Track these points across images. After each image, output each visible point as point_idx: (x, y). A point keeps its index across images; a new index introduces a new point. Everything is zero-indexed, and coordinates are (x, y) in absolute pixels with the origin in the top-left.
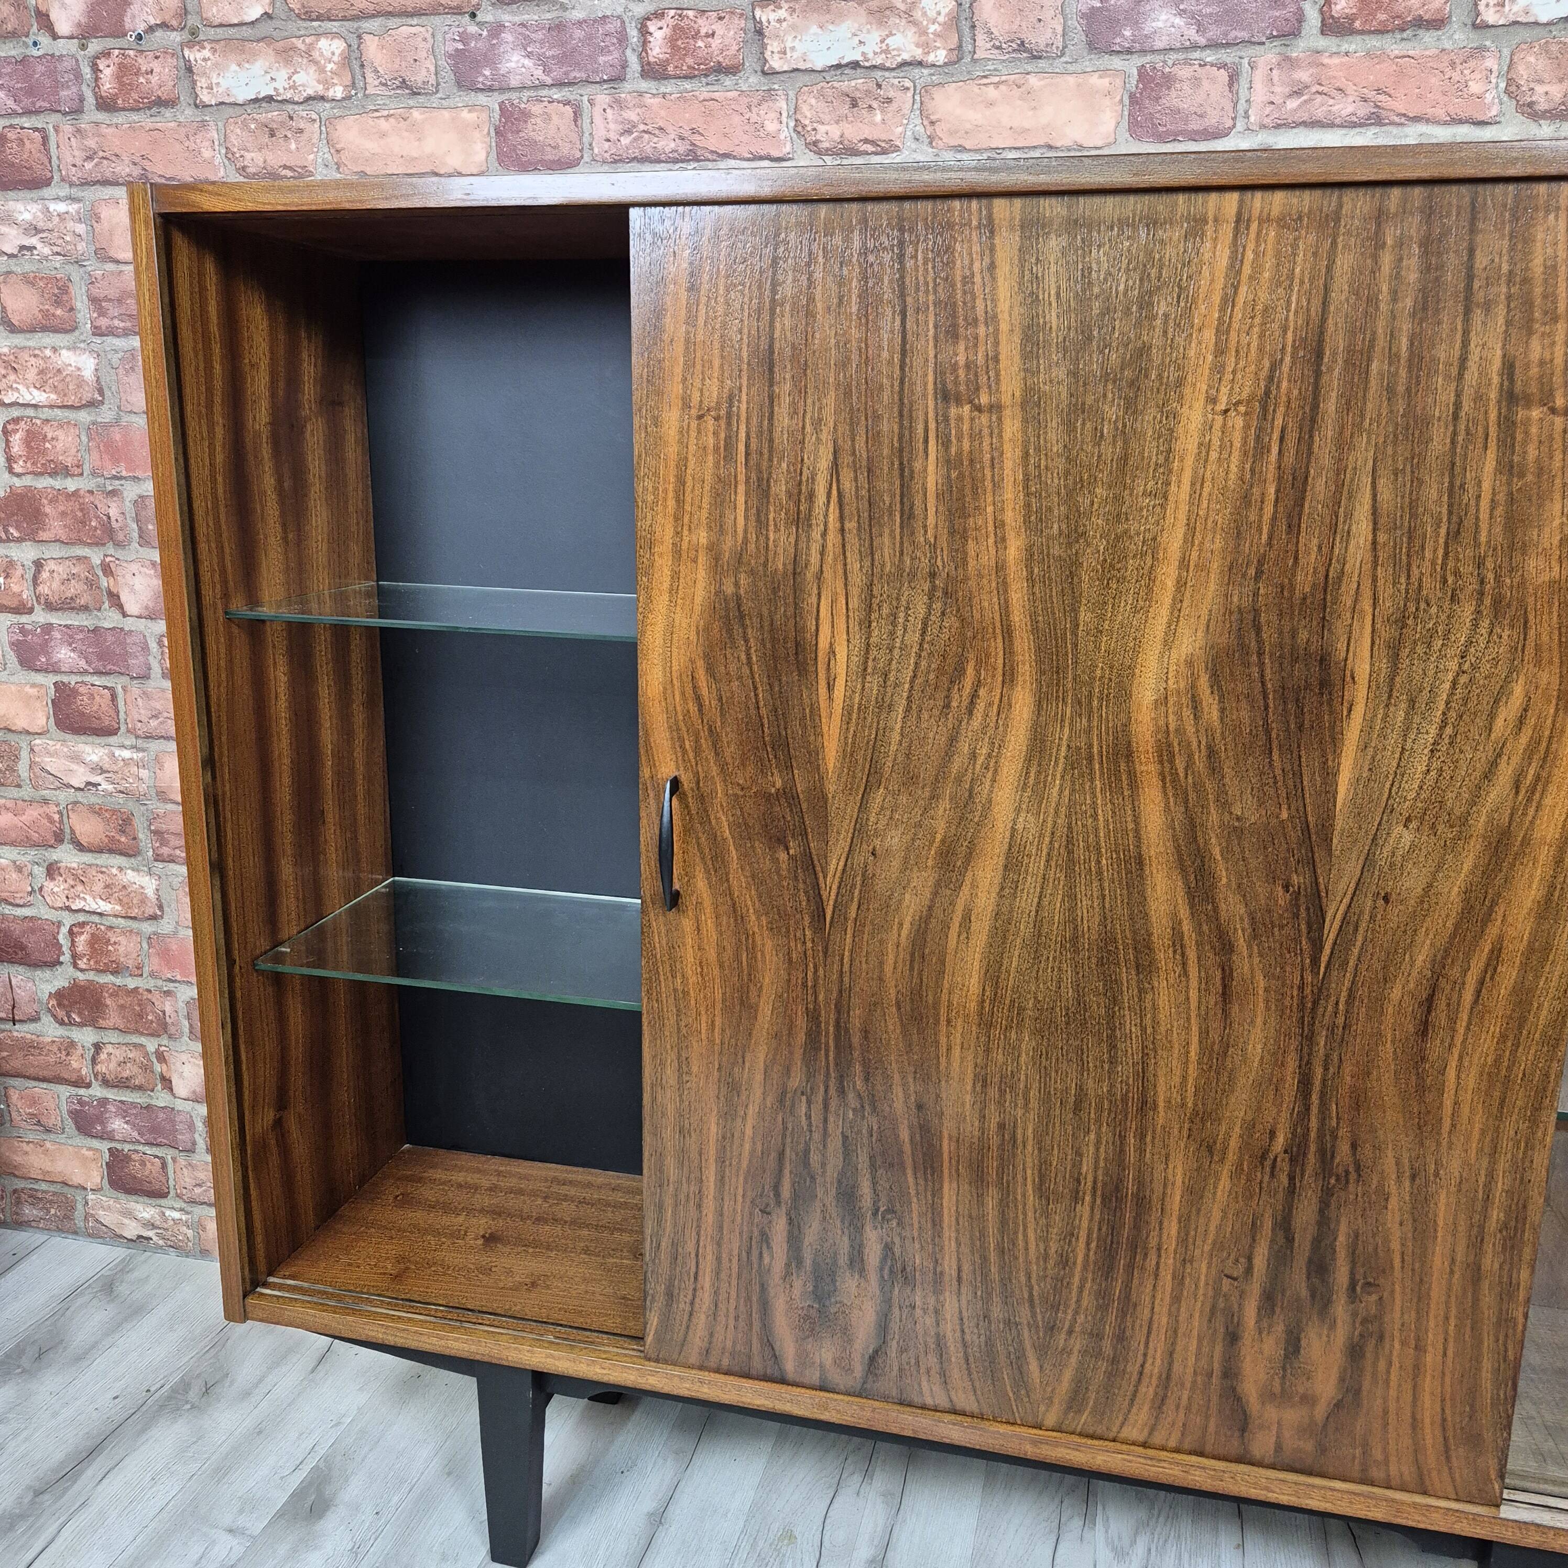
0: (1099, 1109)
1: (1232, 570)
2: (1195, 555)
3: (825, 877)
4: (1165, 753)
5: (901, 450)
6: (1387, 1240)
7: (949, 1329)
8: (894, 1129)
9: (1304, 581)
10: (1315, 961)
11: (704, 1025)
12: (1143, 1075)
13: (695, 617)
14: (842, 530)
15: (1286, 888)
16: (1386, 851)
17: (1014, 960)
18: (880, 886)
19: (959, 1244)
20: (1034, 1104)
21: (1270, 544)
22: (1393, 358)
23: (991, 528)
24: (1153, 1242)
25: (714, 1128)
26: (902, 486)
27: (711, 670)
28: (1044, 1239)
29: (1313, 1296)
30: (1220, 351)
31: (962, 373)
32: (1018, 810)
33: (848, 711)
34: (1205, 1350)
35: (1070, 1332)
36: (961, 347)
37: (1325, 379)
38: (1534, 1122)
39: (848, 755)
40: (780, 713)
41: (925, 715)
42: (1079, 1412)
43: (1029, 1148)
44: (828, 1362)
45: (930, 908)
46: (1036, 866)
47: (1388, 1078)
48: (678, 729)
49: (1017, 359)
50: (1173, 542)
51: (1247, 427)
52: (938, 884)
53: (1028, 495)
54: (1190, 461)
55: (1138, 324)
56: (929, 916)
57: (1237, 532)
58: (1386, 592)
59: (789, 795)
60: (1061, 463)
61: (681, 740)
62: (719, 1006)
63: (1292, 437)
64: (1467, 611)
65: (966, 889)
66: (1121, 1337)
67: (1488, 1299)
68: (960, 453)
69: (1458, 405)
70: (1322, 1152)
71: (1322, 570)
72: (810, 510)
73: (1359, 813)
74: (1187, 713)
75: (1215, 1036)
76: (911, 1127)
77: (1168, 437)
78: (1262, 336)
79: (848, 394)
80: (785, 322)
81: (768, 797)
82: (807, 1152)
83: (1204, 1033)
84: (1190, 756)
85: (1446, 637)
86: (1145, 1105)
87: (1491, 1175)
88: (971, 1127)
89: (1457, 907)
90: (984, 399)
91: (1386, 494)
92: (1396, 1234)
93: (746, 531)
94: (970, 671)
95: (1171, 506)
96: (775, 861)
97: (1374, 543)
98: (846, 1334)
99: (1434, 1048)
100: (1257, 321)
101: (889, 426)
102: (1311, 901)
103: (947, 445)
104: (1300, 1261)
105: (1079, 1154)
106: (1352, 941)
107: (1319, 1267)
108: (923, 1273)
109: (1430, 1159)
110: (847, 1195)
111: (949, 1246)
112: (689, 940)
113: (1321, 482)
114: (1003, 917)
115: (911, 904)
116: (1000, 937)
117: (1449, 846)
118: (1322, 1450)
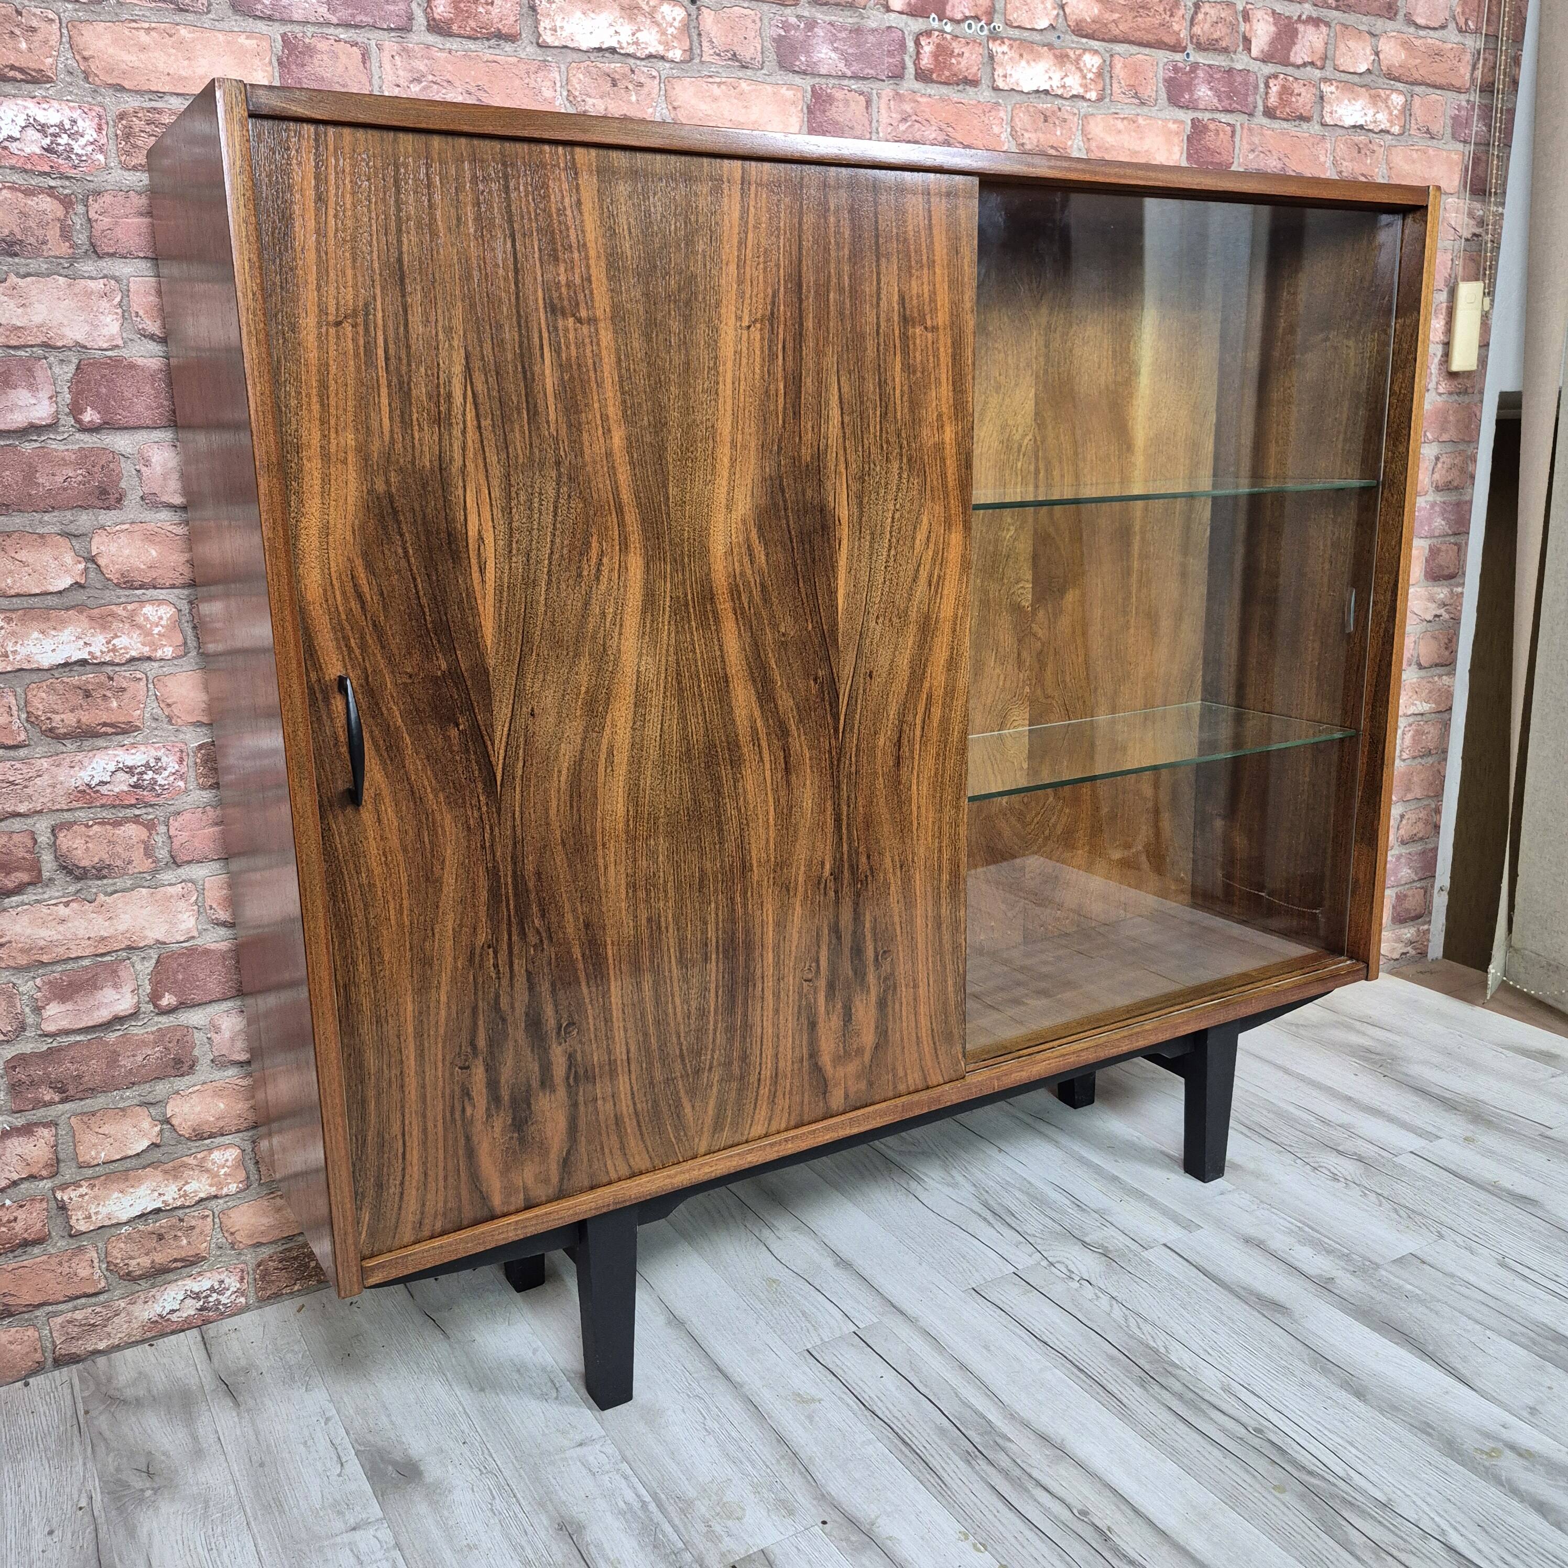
0: (716, 880)
1: (763, 448)
2: (740, 436)
3: (493, 744)
4: (735, 592)
5: (522, 355)
6: (891, 917)
7: (625, 1104)
8: (569, 952)
9: (806, 454)
10: (836, 730)
11: (392, 912)
12: (742, 846)
13: (349, 517)
14: (479, 427)
15: (815, 680)
16: (868, 640)
17: (648, 779)
18: (540, 742)
19: (626, 1030)
20: (671, 893)
21: (784, 427)
22: (841, 290)
23: (599, 422)
24: (758, 973)
25: (410, 1007)
26: (526, 387)
27: (369, 567)
28: (686, 1001)
29: (856, 974)
30: (740, 282)
31: (564, 290)
32: (640, 655)
33: (499, 590)
34: (797, 1042)
35: (710, 1068)
36: (562, 269)
37: (805, 304)
38: (958, 808)
39: (503, 629)
40: (439, 600)
41: (563, 586)
42: (723, 1130)
43: (671, 930)
44: (530, 1182)
45: (582, 752)
46: (656, 699)
47: (882, 801)
48: (343, 629)
49: (604, 280)
50: (725, 427)
51: (762, 339)
52: (586, 731)
53: (623, 393)
54: (730, 364)
55: (687, 258)
56: (582, 759)
57: (764, 419)
58: (852, 457)
59: (454, 674)
60: (643, 368)
61: (346, 638)
62: (405, 889)
63: (790, 345)
64: (895, 465)
65: (608, 730)
66: (744, 1058)
67: (946, 936)
68: (569, 359)
69: (878, 325)
70: (851, 867)
71: (815, 444)
72: (449, 410)
73: (850, 616)
74: (746, 559)
75: (783, 801)
76: (582, 945)
77: (713, 345)
78: (765, 270)
79: (473, 306)
80: (411, 239)
81: (435, 680)
82: (497, 997)
83: (777, 801)
84: (751, 592)
85: (886, 487)
86: (745, 868)
87: (940, 851)
88: (628, 928)
89: (907, 674)
90: (583, 314)
91: (846, 389)
93: (392, 431)
94: (595, 544)
95: (721, 400)
96: (447, 738)
97: (843, 423)
98: (543, 1149)
99: (904, 771)
100: (761, 259)
101: (509, 334)
102: (830, 687)
103: (558, 352)
104: (847, 951)
105: (706, 923)
106: (855, 710)
107: (858, 951)
108: (601, 1068)
109: (909, 851)
110: (534, 1024)
111: (619, 1035)
112: (371, 834)
113: (809, 380)
114: (637, 746)
115: (567, 753)
116: (636, 763)
117: (900, 632)
118: (871, 1084)
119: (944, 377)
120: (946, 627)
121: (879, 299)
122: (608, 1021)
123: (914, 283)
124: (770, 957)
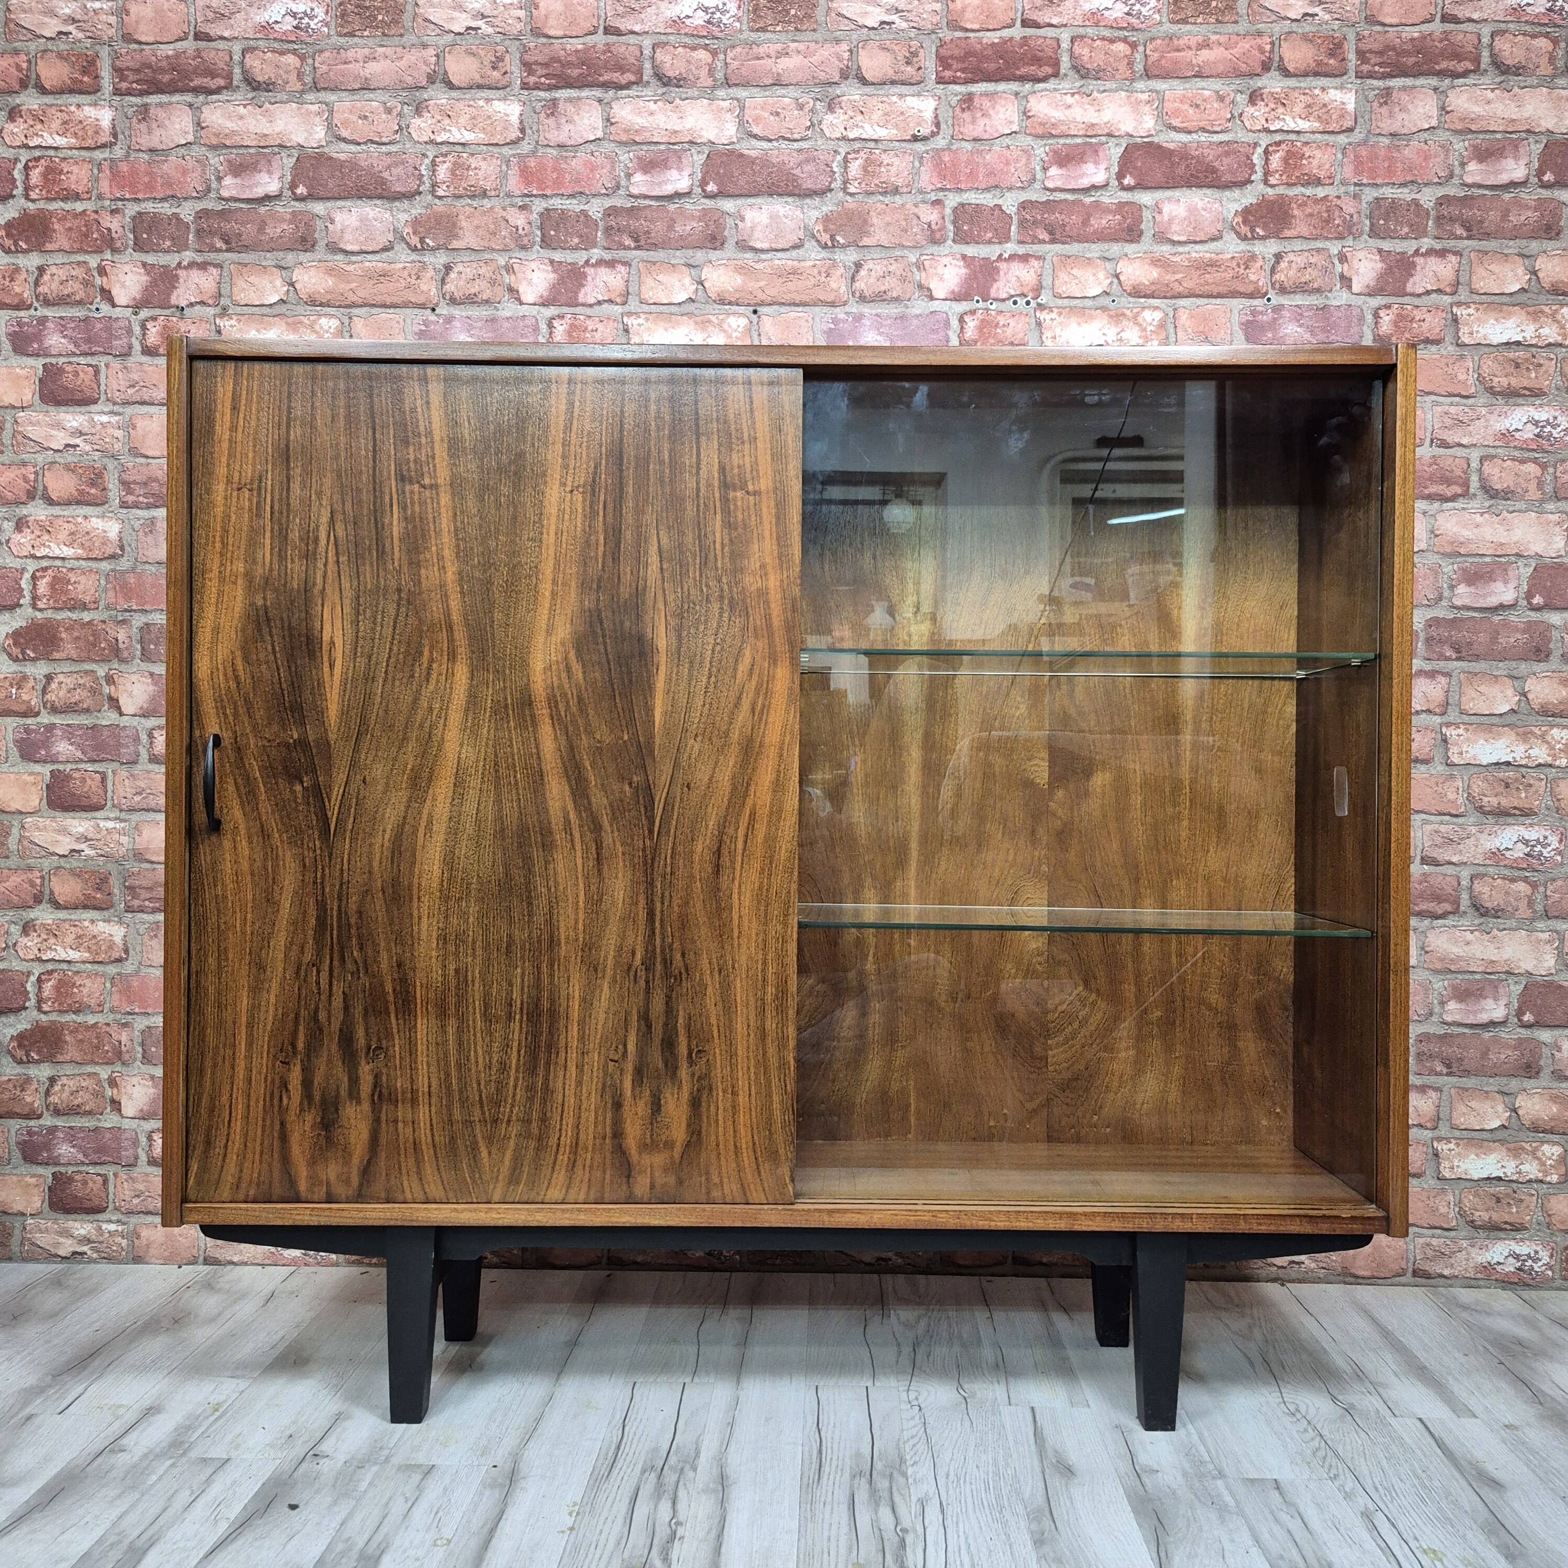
0: (523, 948)
1: (584, 585)
2: (561, 576)
3: (329, 801)
4: (552, 702)
5: (375, 511)
6: (708, 1018)
7: (424, 1134)
8: (382, 985)
9: (625, 592)
10: (651, 832)
11: (238, 921)
12: (550, 922)
13: (235, 622)
14: (338, 562)
15: (630, 784)
16: (686, 755)
17: (463, 850)
18: (369, 804)
19: (429, 1066)
20: (479, 952)
21: (603, 570)
22: (662, 462)
23: (435, 560)
24: (562, 1042)
25: (245, 1001)
26: (377, 533)
27: (246, 659)
28: (489, 1052)
29: (666, 1066)
30: (564, 457)
31: (412, 465)
32: (461, 745)
33: (344, 683)
34: (600, 1118)
35: (509, 1121)
36: (411, 449)
37: (625, 473)
39: (344, 713)
40: (296, 685)
41: (397, 683)
42: (518, 1183)
43: (477, 985)
44: (332, 1177)
45: (405, 817)
46: (474, 782)
47: (699, 905)
48: (222, 701)
49: (446, 457)
50: (548, 569)
51: (584, 500)
52: (409, 800)
53: (457, 540)
54: (553, 520)
55: (517, 439)
56: (404, 824)
57: (584, 562)
58: (671, 598)
59: (302, 743)
60: (476, 521)
61: (224, 708)
62: (250, 905)
63: (610, 506)
64: (716, 606)
65: (428, 803)
66: (544, 1119)
67: (771, 1050)
68: (413, 512)
69: (698, 490)
70: (664, 961)
71: (634, 586)
72: (316, 549)
73: (667, 732)
74: (564, 675)
75: (593, 888)
76: (393, 980)
77: (539, 506)
78: (588, 447)
79: (339, 476)
80: (296, 432)
81: (287, 745)
82: (317, 1010)
83: (587, 887)
84: (568, 703)
85: (706, 621)
86: (553, 942)
87: (765, 963)
88: (437, 975)
89: (728, 789)
90: (427, 481)
91: (665, 541)
92: (713, 1011)
93: (271, 563)
94: (426, 652)
95: (544, 547)
96: (293, 792)
97: (662, 568)
98: (347, 1153)
99: (724, 881)
100: (585, 439)
101: (367, 496)
102: (646, 792)
103: (405, 508)
104: (657, 1041)
105: (511, 985)
106: (671, 817)
107: (669, 1044)
108: (403, 1093)
109: (728, 957)
110: (346, 1040)
111: (422, 1069)
112: (227, 856)
113: (629, 533)
114: (455, 820)
115: (391, 816)
116: (453, 832)
117: (720, 751)
118: (680, 1182)
119: (767, 534)
120: (772, 752)
121: (698, 469)
122: (412, 1052)
123: (734, 456)
124: (574, 1030)
